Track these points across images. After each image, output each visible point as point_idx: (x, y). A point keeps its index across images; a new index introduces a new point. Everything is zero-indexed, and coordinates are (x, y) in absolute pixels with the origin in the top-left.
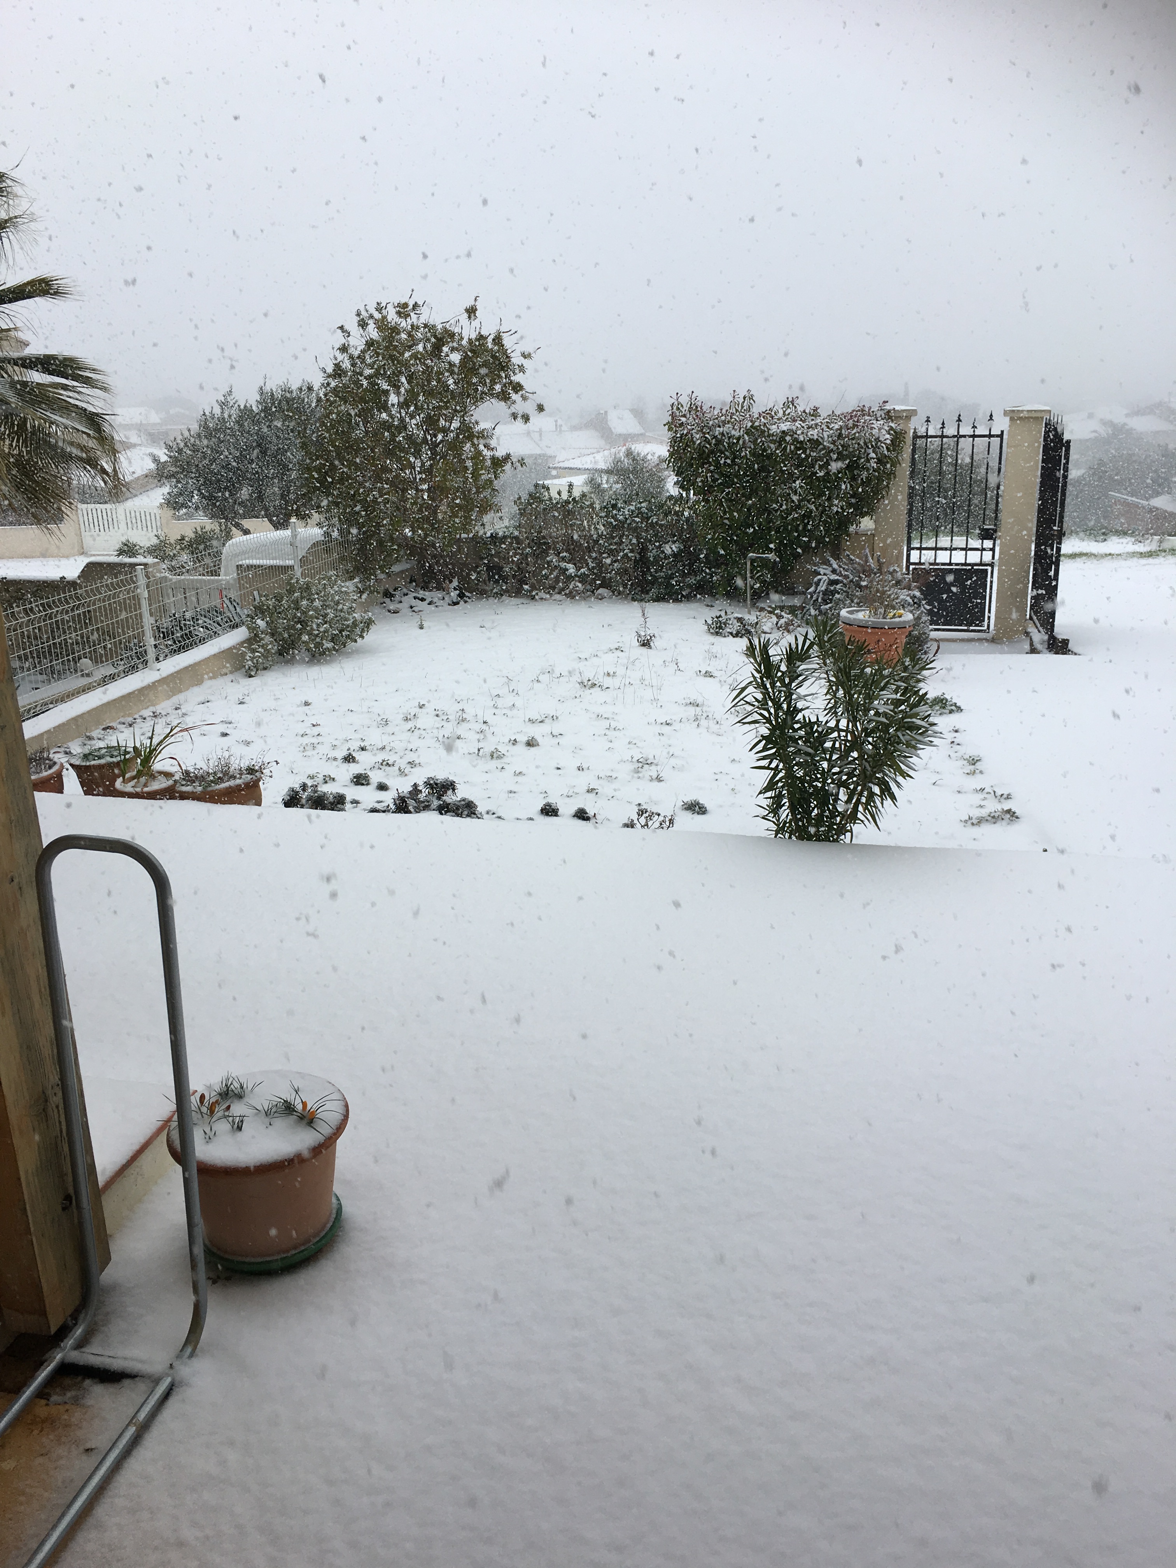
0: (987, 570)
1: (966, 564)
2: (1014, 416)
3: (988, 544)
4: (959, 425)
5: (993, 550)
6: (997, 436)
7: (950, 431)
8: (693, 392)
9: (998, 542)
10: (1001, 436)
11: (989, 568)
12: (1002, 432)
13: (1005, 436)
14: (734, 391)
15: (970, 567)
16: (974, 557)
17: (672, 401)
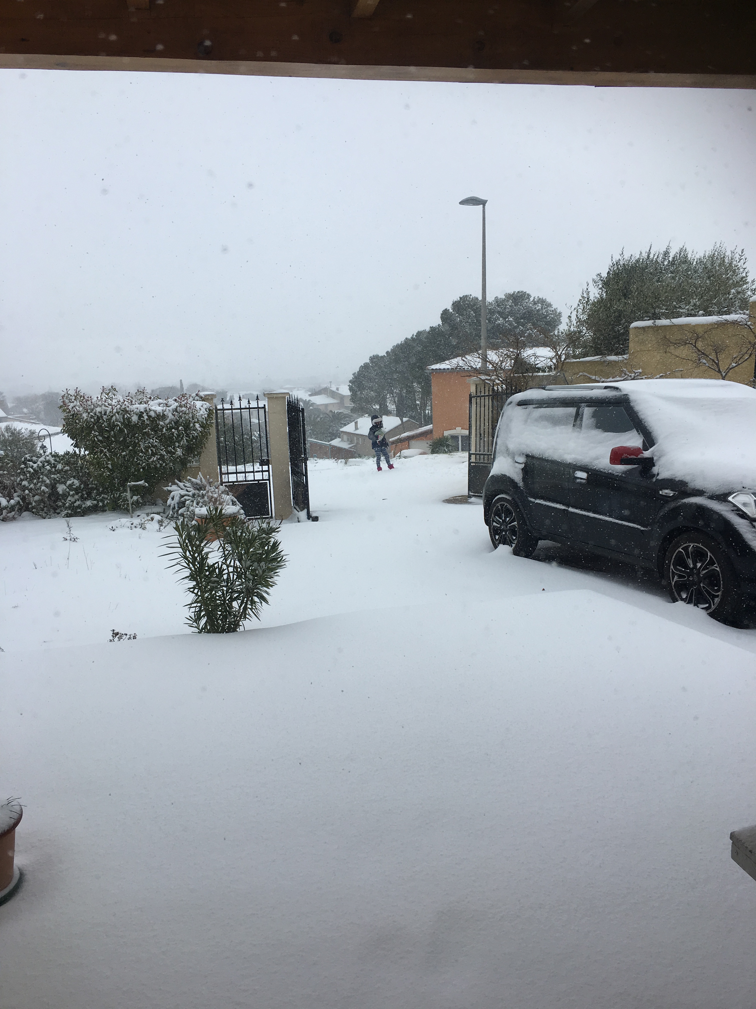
0: (267, 482)
1: (254, 480)
2: (271, 397)
3: (265, 468)
4: (240, 402)
5: (268, 471)
6: (262, 408)
7: (236, 405)
8: (77, 388)
9: (270, 466)
10: (264, 407)
11: (268, 482)
12: (265, 405)
13: (267, 407)
14: (103, 387)
15: (257, 482)
16: (258, 476)
17: (64, 393)
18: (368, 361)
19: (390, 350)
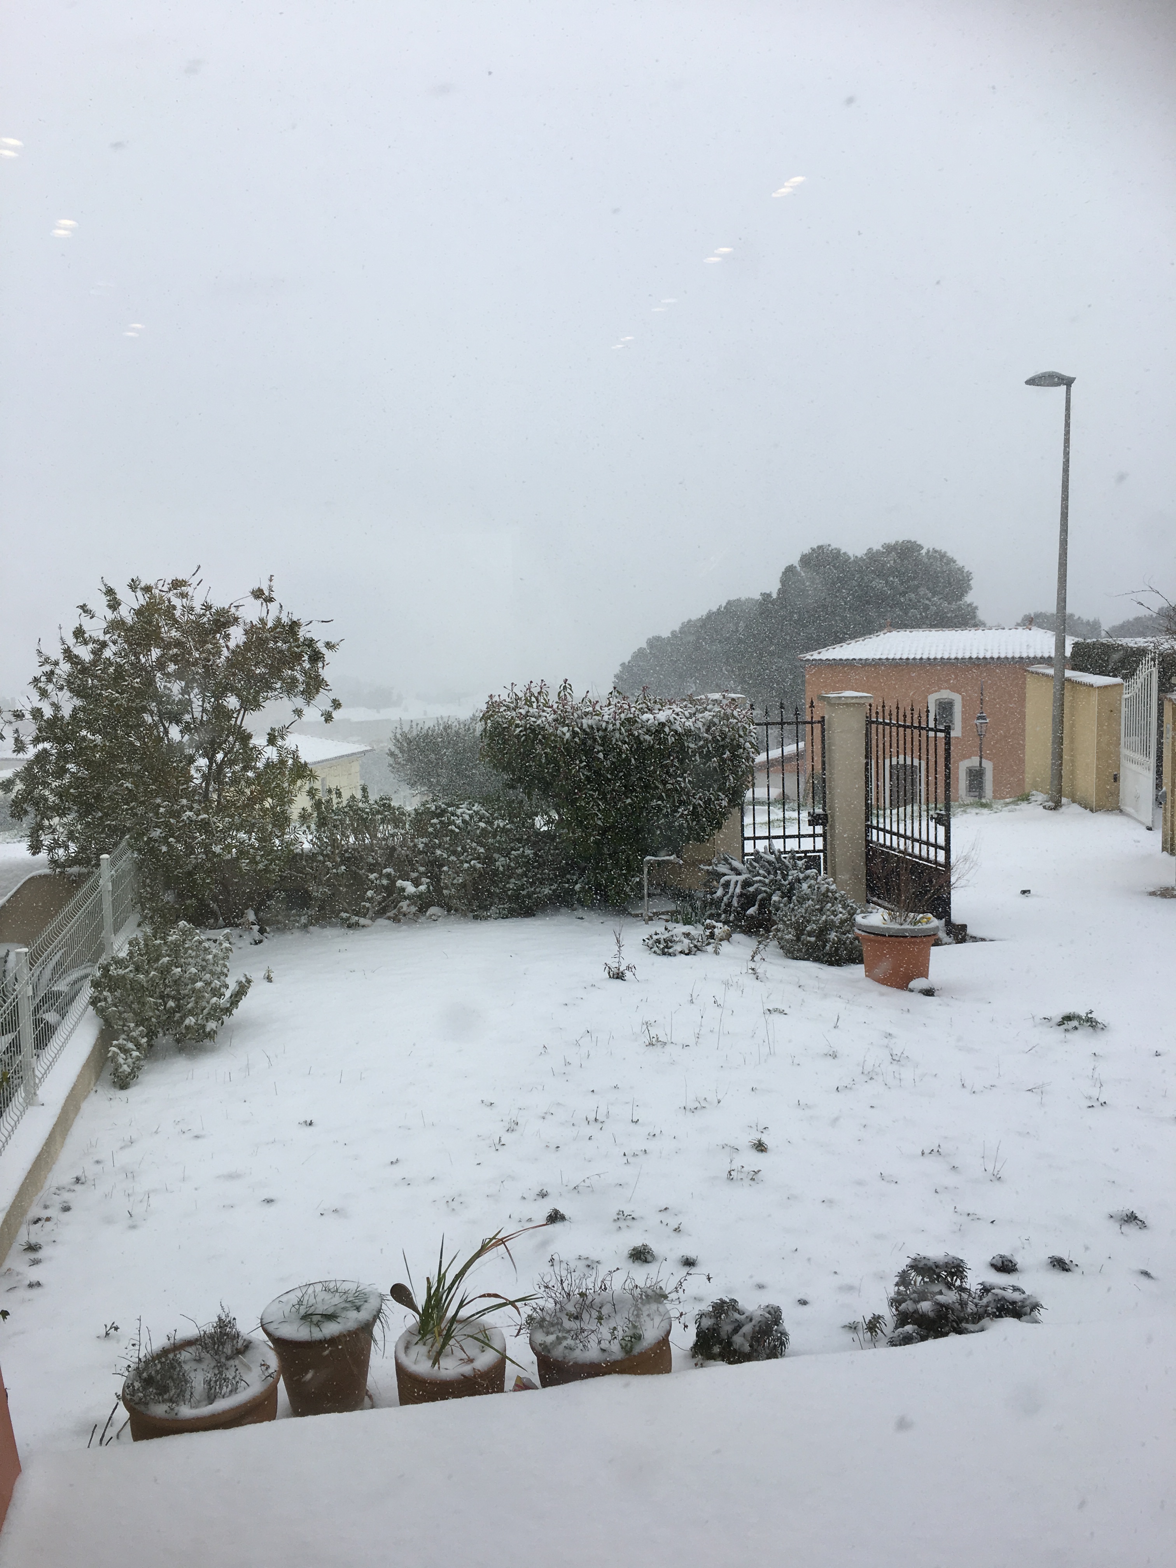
0: (820, 856)
1: (799, 851)
3: (819, 829)
5: (824, 835)
6: (819, 722)
9: (828, 827)
10: (822, 721)
11: (822, 854)
12: (823, 717)
13: (826, 721)
15: (803, 855)
16: (806, 844)
18: (644, 645)
19: (677, 629)
